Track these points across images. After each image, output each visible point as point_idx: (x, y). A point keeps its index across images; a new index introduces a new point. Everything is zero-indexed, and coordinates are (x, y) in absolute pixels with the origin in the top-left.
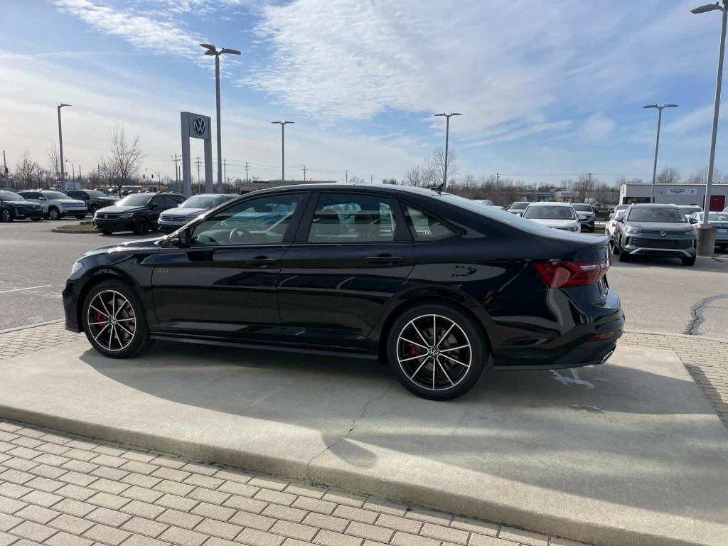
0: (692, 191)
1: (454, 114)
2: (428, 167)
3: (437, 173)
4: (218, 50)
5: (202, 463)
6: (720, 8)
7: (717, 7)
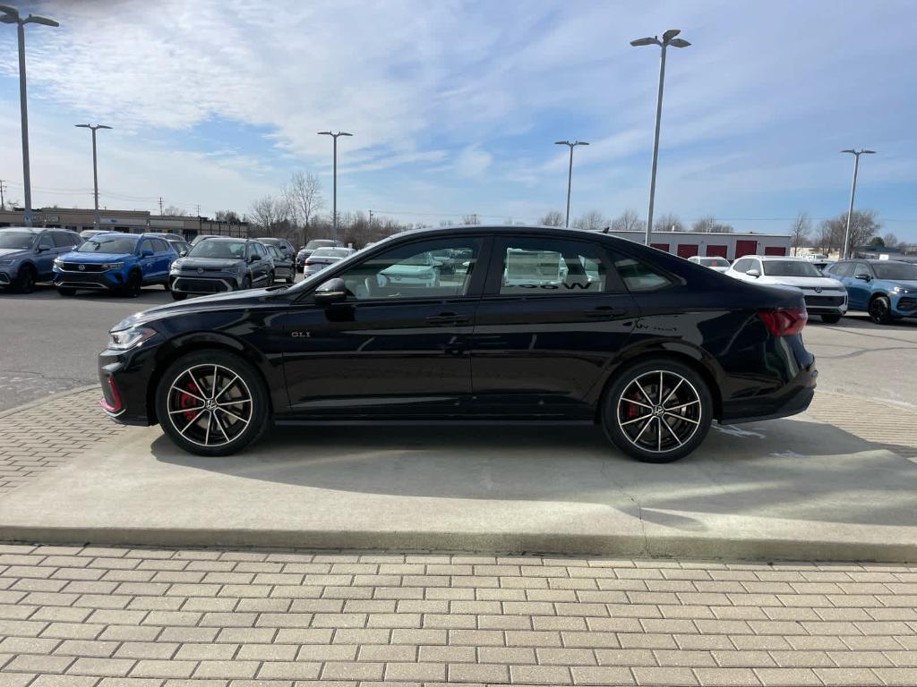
1: (343, 134)
2: (284, 199)
3: (297, 206)
4: (23, 17)
5: (510, 555)
6: (659, 43)
7: (655, 41)
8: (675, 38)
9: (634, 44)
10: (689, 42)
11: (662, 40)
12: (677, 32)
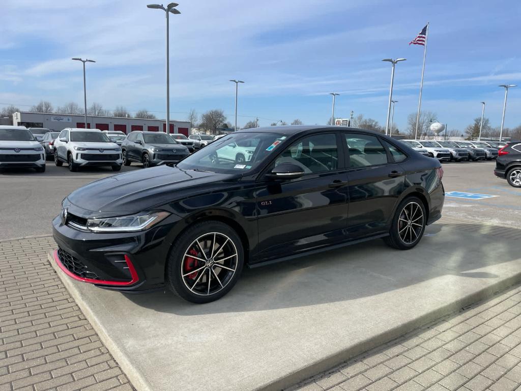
0: (69, 120)
6: (164, 9)
7: (161, 7)
8: (174, 8)
9: (149, 6)
10: (180, 12)
11: (166, 8)
12: (176, 5)
